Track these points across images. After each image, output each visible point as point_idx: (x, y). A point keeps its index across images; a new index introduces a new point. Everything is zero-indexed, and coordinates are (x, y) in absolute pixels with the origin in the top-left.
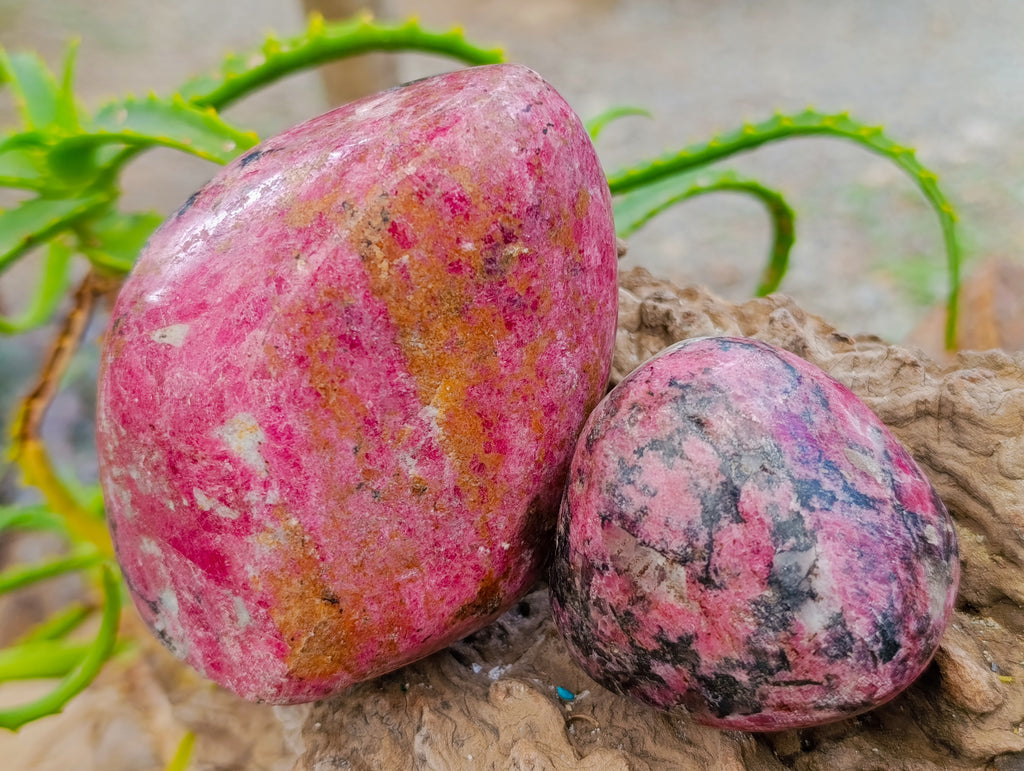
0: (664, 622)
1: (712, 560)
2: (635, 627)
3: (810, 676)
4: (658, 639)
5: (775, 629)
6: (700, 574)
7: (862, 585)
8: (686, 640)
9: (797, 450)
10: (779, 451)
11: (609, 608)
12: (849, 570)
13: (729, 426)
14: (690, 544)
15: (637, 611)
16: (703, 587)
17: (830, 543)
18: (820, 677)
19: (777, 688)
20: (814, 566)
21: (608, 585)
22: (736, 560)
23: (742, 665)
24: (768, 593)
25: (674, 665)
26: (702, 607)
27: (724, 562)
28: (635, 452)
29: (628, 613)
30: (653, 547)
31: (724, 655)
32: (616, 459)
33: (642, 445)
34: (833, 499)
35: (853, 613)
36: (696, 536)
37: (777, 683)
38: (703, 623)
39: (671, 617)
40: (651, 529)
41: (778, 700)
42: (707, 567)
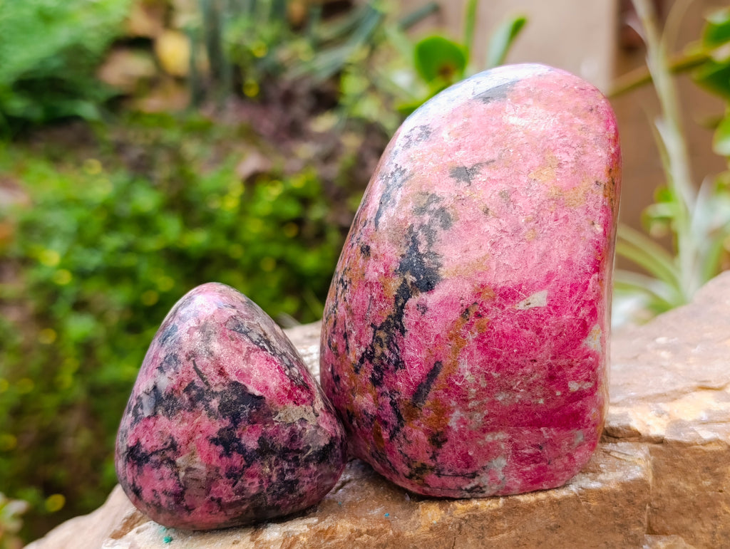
0: (215, 456)
1: (162, 448)
2: (234, 469)
3: (191, 369)
4: (229, 455)
5: (175, 400)
6: (172, 451)
8: (215, 441)
11: (236, 487)
14: (162, 463)
15: (222, 472)
16: (178, 446)
17: (140, 387)
18: (190, 363)
19: (211, 382)
20: (146, 392)
21: (221, 493)
22: (154, 436)
23: (207, 407)
24: (160, 412)
25: (240, 439)
26: (189, 442)
27: (159, 442)
29: (229, 477)
30: (179, 480)
31: (207, 418)
36: (156, 462)
37: (207, 384)
38: (197, 437)
39: (208, 455)
40: (170, 485)
41: (218, 377)
42: (167, 449)
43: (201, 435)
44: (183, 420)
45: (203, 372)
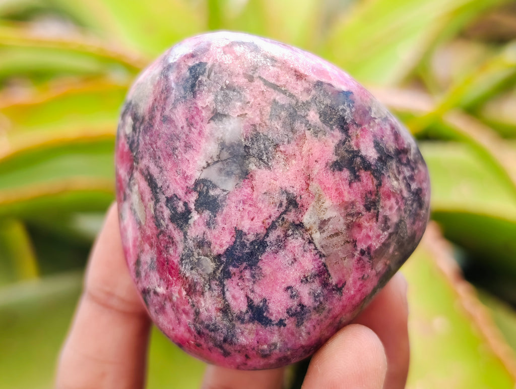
0: (345, 188)
1: (278, 215)
2: (369, 195)
3: (263, 88)
4: (357, 178)
5: (266, 137)
6: (293, 210)
7: (186, 129)
8: (337, 166)
9: (171, 251)
10: (182, 260)
11: (380, 220)
12: (188, 146)
13: (205, 301)
14: (286, 236)
15: (360, 207)
16: (298, 199)
17: (189, 173)
18: (257, 82)
19: (294, 92)
20: (208, 165)
21: (368, 237)
22: (260, 205)
24: (252, 167)
25: (359, 151)
26: (308, 185)
27: (270, 208)
28: (285, 325)
29: (368, 209)
30: (316, 249)
31: (316, 140)
32: (303, 328)
33: (276, 328)
34: (169, 200)
35: (204, 114)
36: (278, 240)
37: (291, 96)
38: (315, 172)
39: (337, 190)
40: (309, 264)
41: (299, 82)
42: (285, 212)
43: (318, 166)
44: (287, 160)
45: (278, 84)
